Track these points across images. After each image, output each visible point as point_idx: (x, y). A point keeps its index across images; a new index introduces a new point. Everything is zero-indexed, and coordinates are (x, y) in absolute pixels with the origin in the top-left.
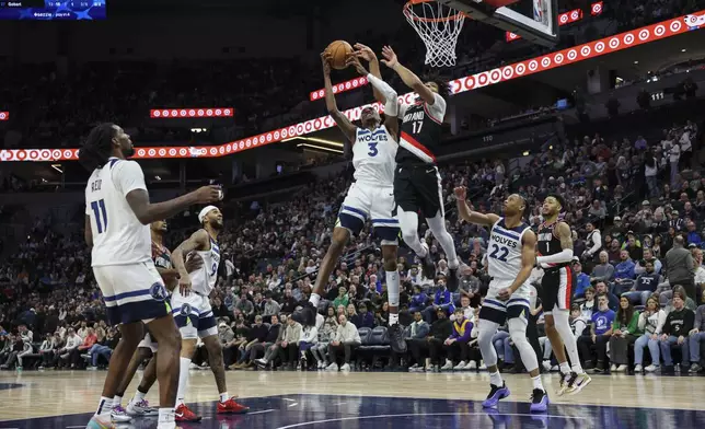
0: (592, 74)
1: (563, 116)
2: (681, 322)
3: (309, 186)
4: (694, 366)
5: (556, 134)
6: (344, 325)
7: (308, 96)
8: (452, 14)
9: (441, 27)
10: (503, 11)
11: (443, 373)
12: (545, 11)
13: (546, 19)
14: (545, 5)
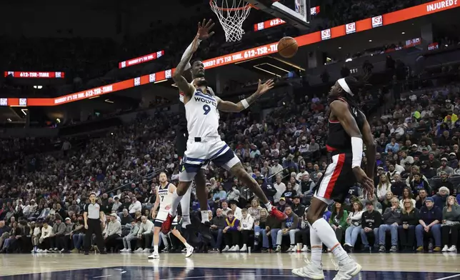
0: (311, 54)
1: (292, 83)
2: (373, 221)
3: (119, 127)
4: (382, 247)
5: (288, 94)
6: (145, 223)
7: (117, 65)
8: (241, 6)
9: (232, 14)
10: (276, 4)
11: (223, 254)
12: (302, 6)
13: (303, 11)
14: (302, 3)
